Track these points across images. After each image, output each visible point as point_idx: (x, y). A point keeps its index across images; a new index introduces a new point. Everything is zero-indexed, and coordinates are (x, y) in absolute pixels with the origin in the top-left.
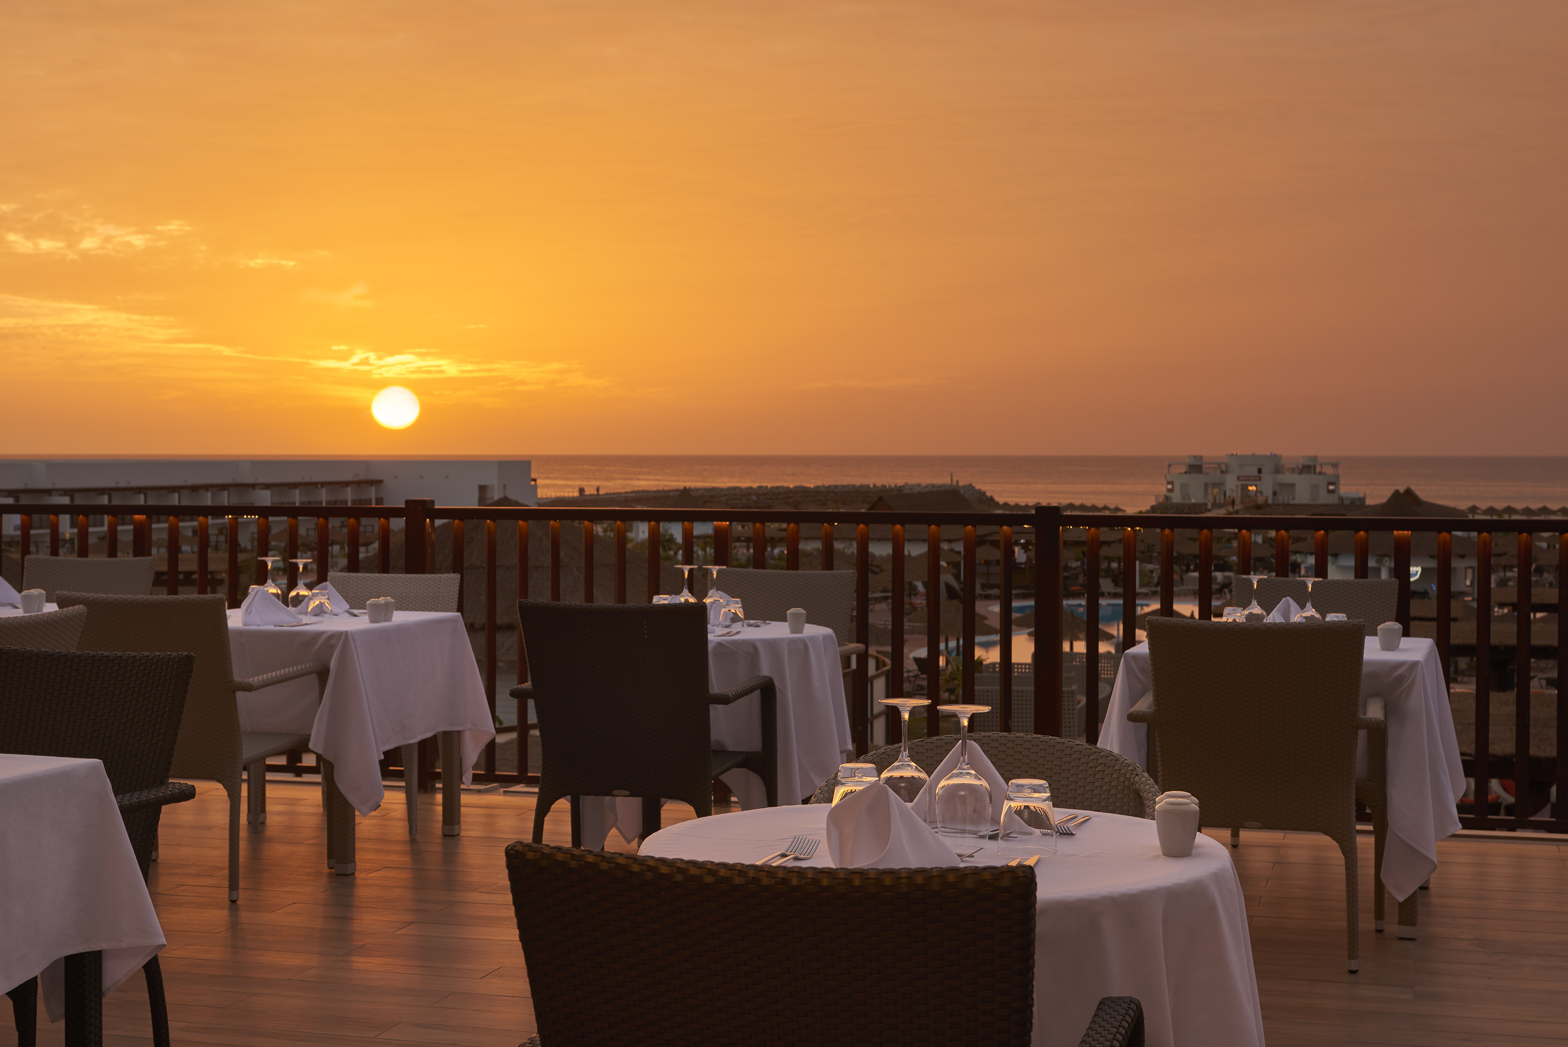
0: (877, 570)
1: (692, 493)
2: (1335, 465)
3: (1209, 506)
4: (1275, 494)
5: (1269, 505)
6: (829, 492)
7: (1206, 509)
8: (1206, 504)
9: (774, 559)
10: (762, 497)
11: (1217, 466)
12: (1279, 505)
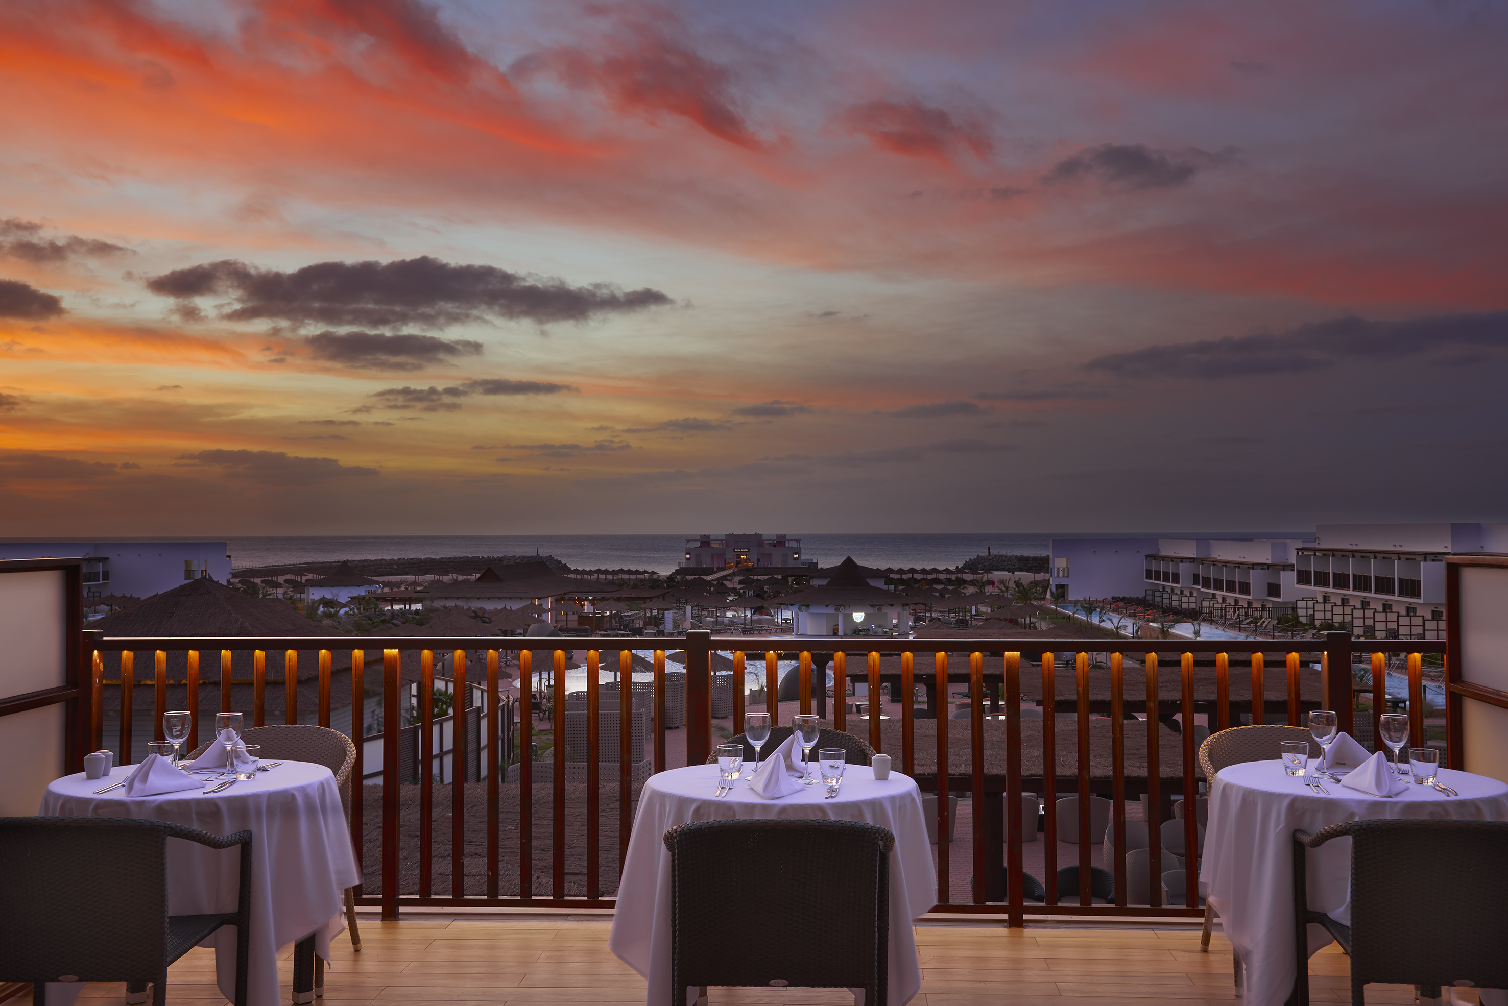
0: (488, 621)
1: (349, 564)
2: (798, 541)
3: (715, 570)
4: (758, 560)
5: (755, 568)
6: (450, 562)
7: (713, 571)
8: (713, 568)
9: (412, 614)
10: (401, 566)
11: (720, 542)
12: (761, 568)
